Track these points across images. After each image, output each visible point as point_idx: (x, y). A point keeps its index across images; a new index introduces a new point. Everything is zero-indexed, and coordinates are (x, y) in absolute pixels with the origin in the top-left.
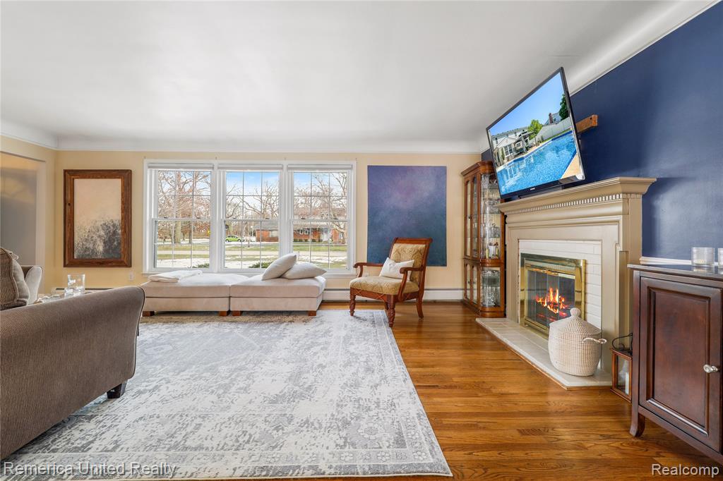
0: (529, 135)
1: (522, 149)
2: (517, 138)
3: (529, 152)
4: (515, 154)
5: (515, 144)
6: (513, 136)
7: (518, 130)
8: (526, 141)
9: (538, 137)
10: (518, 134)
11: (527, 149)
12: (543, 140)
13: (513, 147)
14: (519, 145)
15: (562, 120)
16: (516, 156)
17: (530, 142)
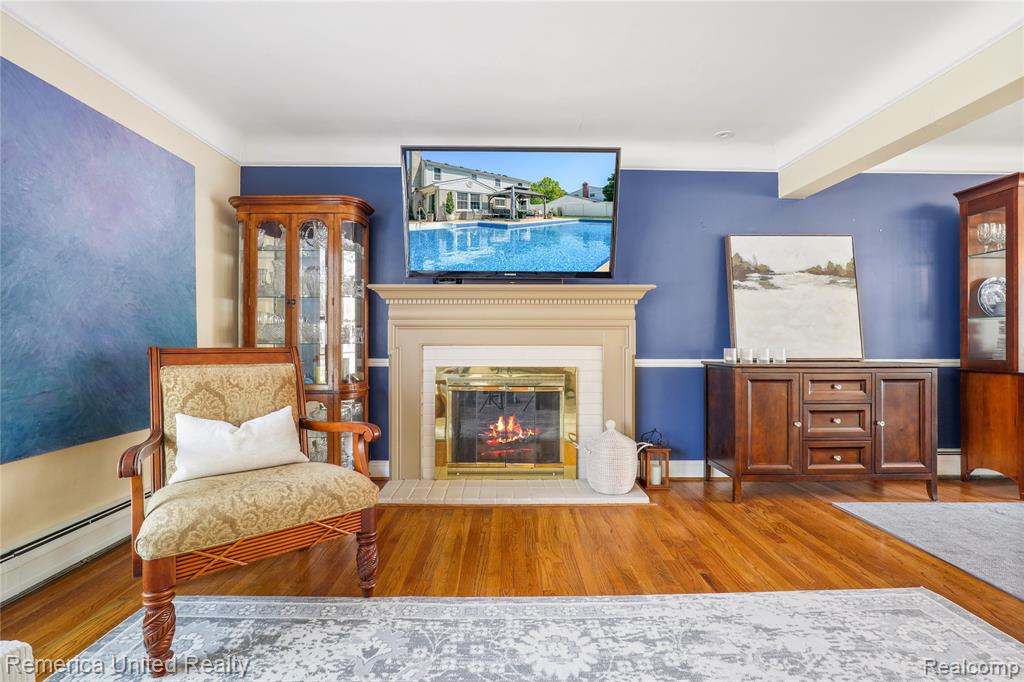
0: (532, 196)
1: (508, 211)
2: (501, 189)
3: (523, 222)
4: (486, 213)
5: (490, 197)
6: (492, 183)
7: (506, 178)
8: (523, 203)
9: (553, 205)
10: (504, 185)
11: (520, 215)
12: (561, 214)
13: (484, 200)
14: (503, 203)
15: (605, 200)
16: (485, 217)
17: (530, 207)
